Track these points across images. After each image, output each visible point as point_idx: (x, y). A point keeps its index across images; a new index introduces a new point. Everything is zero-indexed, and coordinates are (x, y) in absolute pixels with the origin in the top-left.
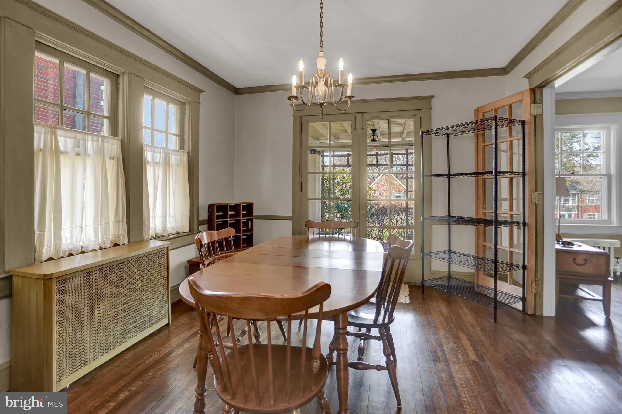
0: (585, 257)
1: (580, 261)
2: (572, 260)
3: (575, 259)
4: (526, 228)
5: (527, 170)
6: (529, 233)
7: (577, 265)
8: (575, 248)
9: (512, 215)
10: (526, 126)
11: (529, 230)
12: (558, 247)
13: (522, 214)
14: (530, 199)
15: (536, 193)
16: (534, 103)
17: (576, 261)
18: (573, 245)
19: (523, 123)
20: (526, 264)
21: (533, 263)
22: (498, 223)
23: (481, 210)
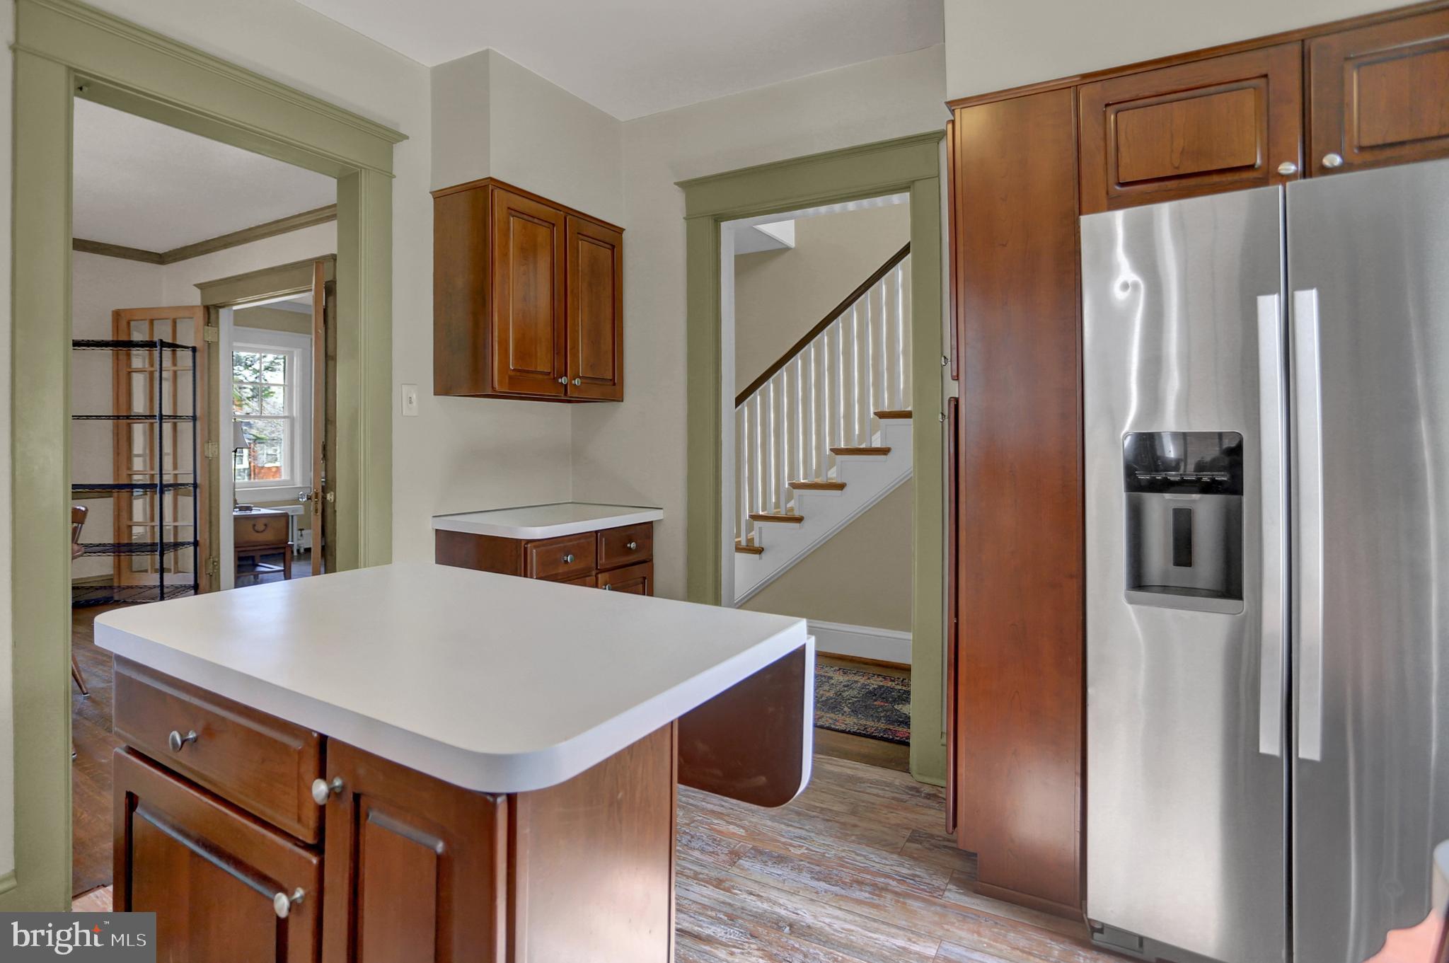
0: (264, 521)
1: (260, 527)
2: (251, 526)
3: (254, 525)
4: (198, 490)
5: (198, 414)
6: (201, 497)
7: (258, 532)
8: (254, 512)
9: (176, 475)
10: (198, 354)
11: (201, 493)
12: (234, 513)
13: (192, 472)
14: (203, 452)
15: (210, 444)
16: (208, 326)
17: (256, 528)
18: (251, 510)
19: (194, 349)
20: (198, 539)
21: (207, 536)
22: (163, 488)
23: (124, 473)
